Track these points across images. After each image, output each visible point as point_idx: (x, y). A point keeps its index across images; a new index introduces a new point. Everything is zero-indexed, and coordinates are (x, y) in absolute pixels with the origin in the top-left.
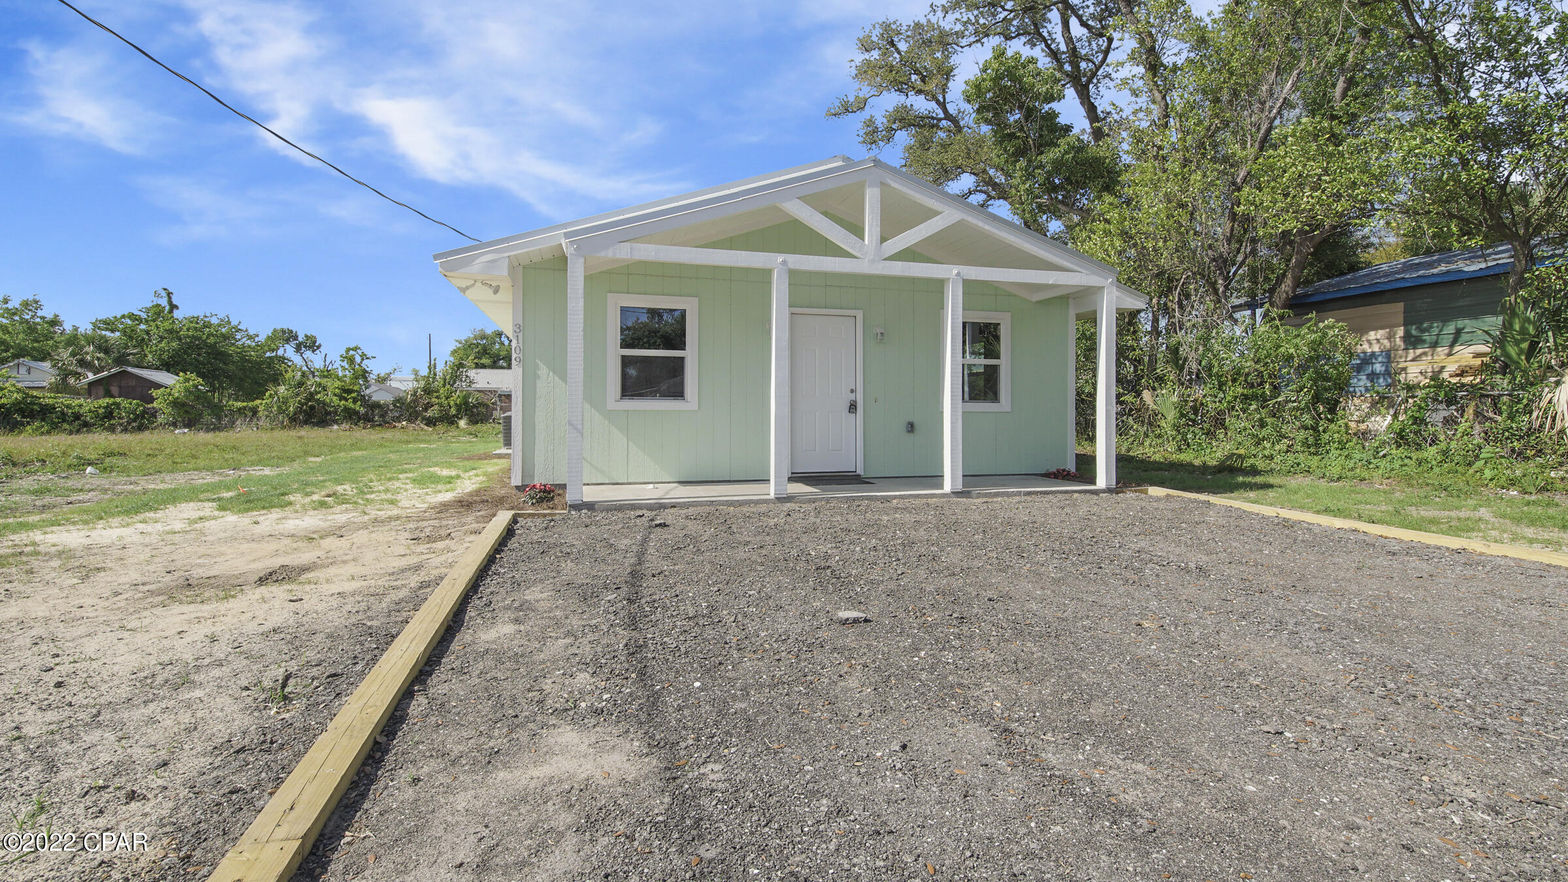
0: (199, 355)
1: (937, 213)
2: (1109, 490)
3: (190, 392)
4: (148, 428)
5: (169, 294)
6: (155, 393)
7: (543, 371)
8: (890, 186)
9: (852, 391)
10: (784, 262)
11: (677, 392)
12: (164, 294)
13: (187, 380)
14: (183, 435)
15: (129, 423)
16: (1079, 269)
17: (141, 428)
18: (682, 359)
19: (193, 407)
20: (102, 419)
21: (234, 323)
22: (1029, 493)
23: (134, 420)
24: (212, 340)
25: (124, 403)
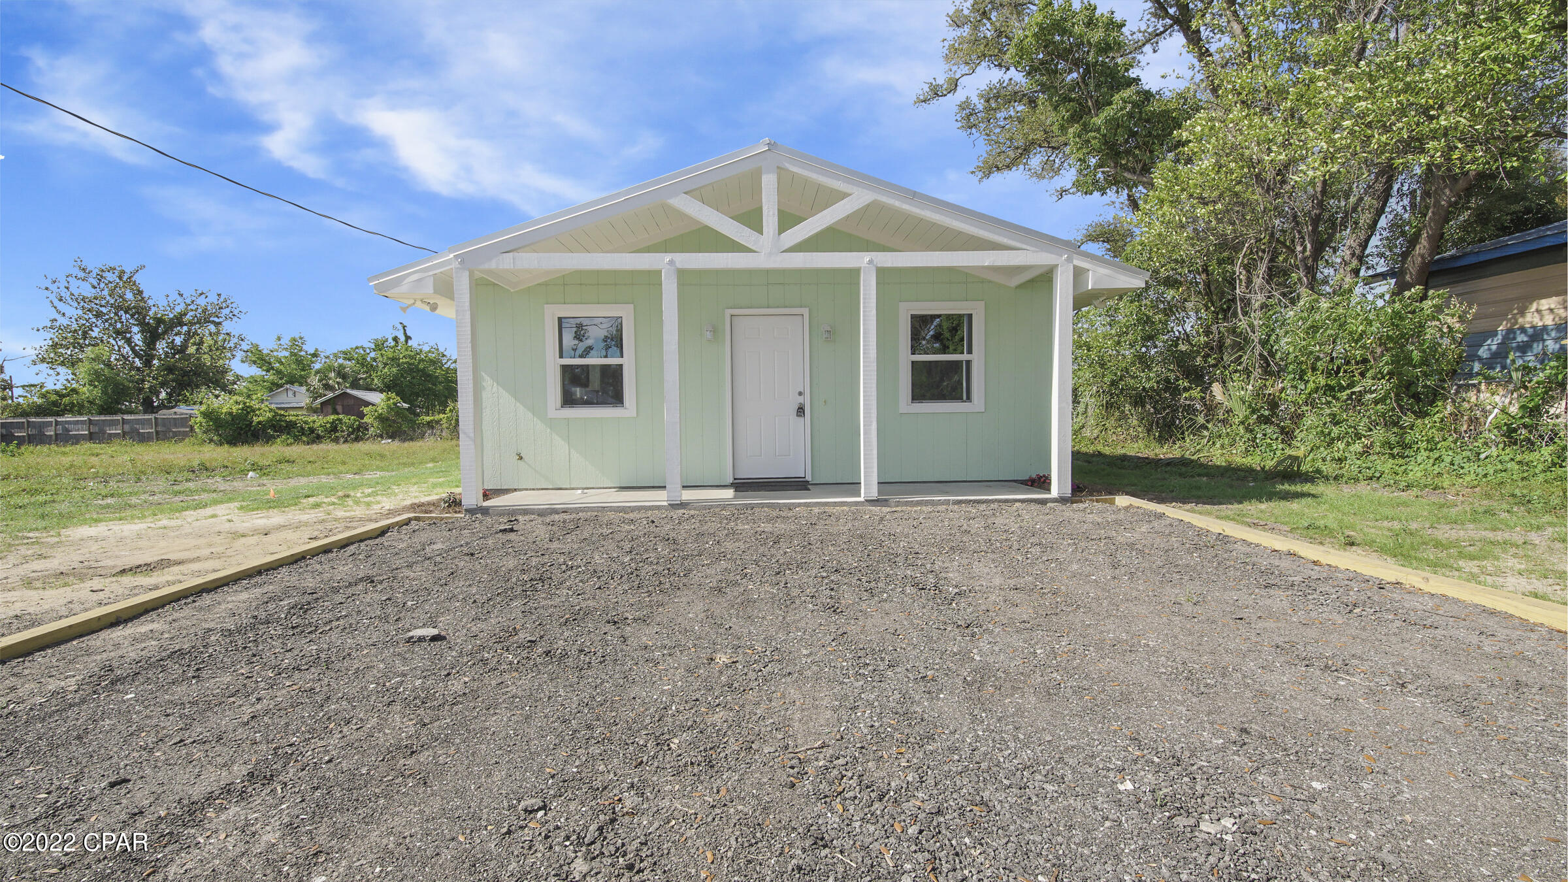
0: (413, 378)
1: (845, 195)
2: (1062, 500)
3: (391, 409)
4: (362, 439)
5: (404, 327)
6: (366, 410)
7: (488, 382)
8: (788, 170)
9: (800, 394)
10: (671, 262)
11: (617, 398)
12: (400, 327)
13: (389, 399)
14: (388, 445)
15: (349, 435)
16: (1024, 246)
17: (357, 439)
18: (621, 366)
19: (394, 421)
20: (329, 432)
21: (442, 350)
22: (960, 502)
23: (352, 433)
24: (421, 366)
25: (345, 419)
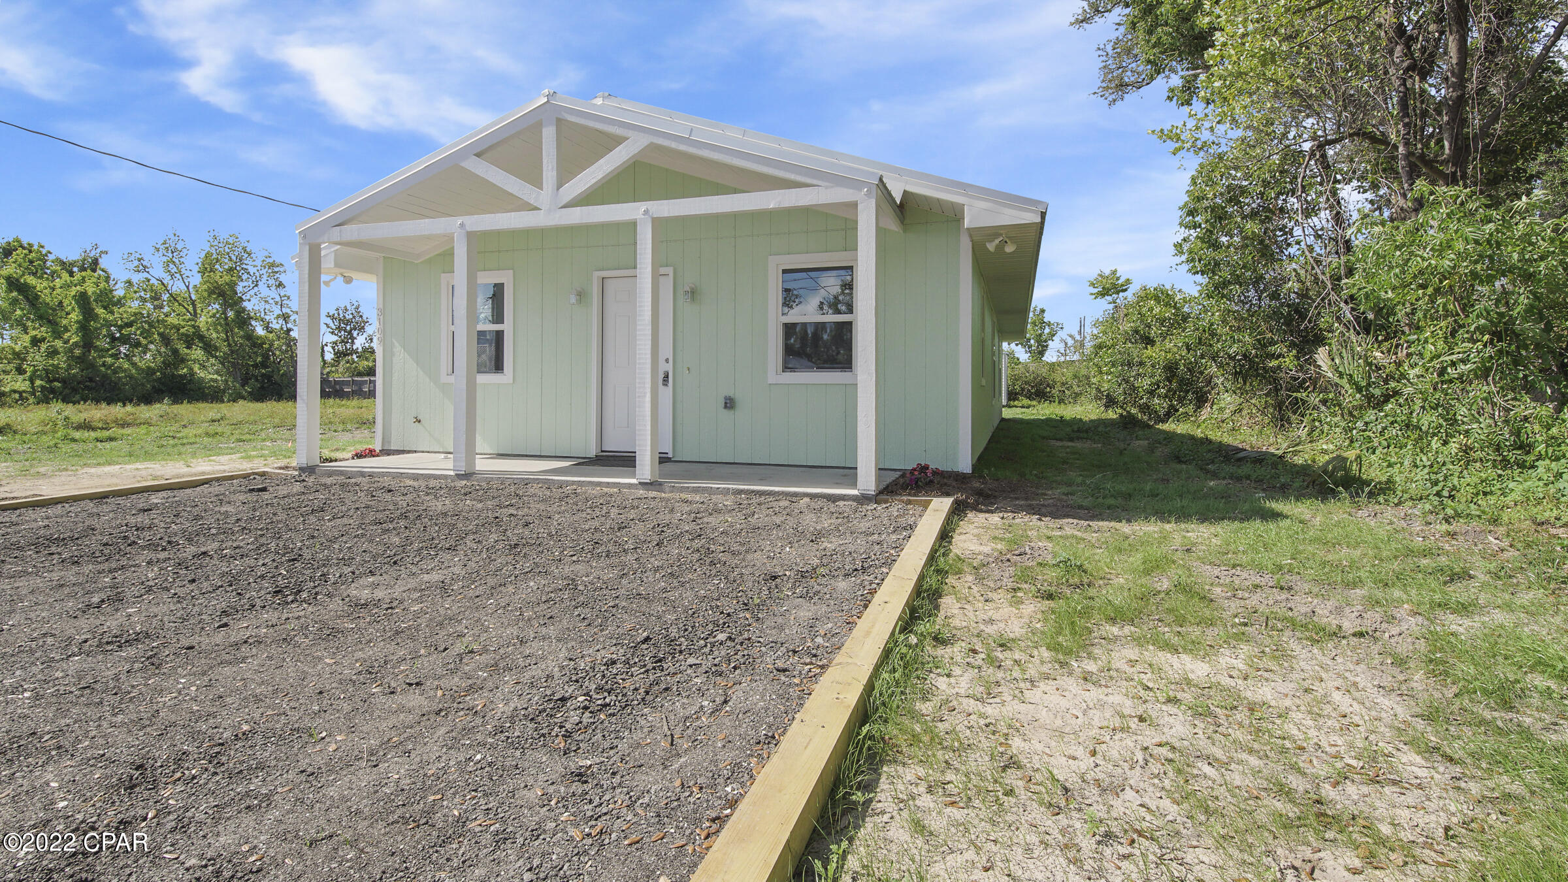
7: (398, 348)
9: (667, 361)
10: (462, 225)
11: (498, 367)
18: (502, 332)
